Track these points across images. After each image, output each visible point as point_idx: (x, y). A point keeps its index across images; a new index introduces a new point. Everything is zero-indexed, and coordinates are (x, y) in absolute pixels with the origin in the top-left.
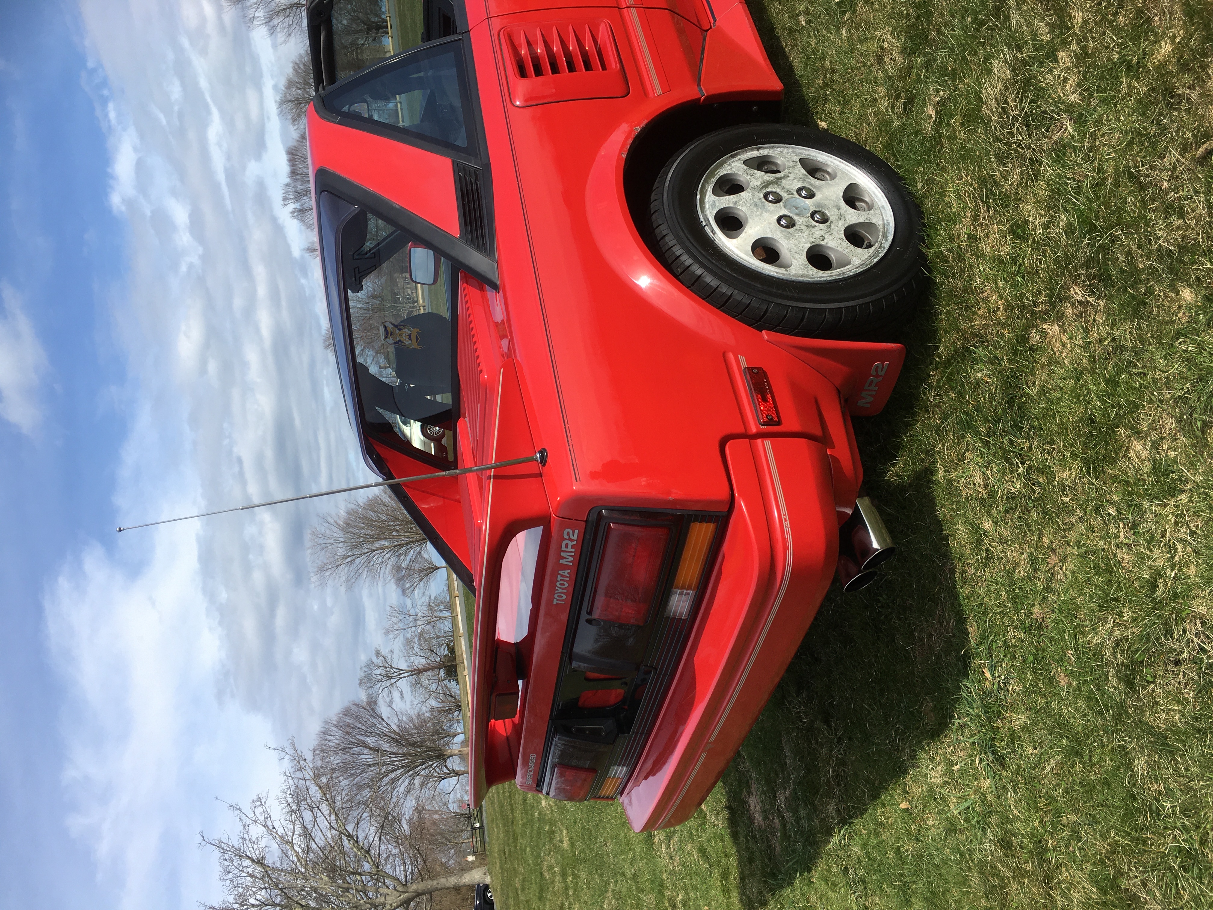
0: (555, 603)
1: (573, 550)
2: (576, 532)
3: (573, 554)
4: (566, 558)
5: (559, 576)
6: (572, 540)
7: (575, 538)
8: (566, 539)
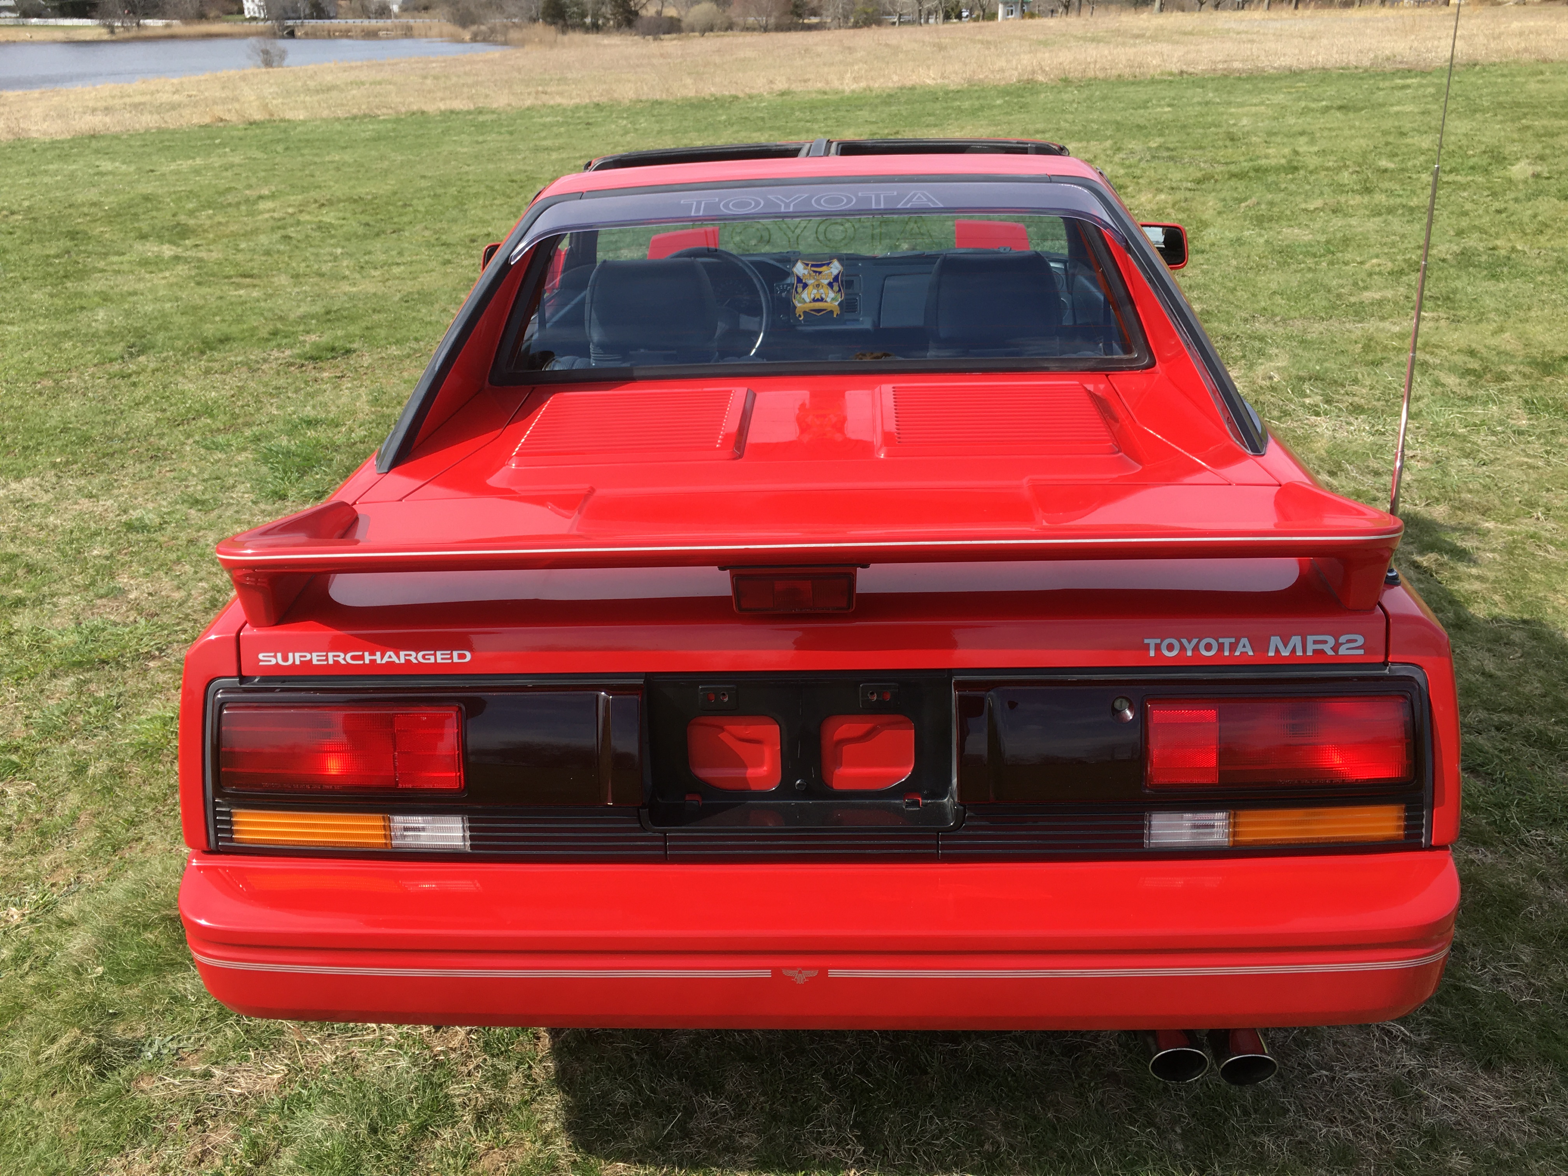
0: (1146, 641)
1: (1310, 653)
2: (1361, 652)
3: (1299, 653)
4: (1285, 646)
5: (1233, 640)
6: (1335, 649)
7: (1342, 651)
8: (1337, 640)
